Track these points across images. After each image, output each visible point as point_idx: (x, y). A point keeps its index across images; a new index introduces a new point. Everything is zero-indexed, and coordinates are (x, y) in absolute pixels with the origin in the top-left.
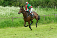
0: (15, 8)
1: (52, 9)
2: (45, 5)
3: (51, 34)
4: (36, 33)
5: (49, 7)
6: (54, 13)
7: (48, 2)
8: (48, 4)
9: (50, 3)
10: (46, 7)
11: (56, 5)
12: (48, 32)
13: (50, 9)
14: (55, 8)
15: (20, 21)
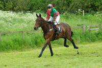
0: (4, 15)
1: (78, 16)
2: (64, 8)
3: (74, 64)
4: (45, 64)
5: (72, 12)
6: (80, 23)
7: (70, 1)
8: (69, 6)
9: (72, 4)
10: (66, 12)
11: (84, 8)
12: (68, 61)
13: (73, 15)
14: (83, 13)
15: (13, 38)
